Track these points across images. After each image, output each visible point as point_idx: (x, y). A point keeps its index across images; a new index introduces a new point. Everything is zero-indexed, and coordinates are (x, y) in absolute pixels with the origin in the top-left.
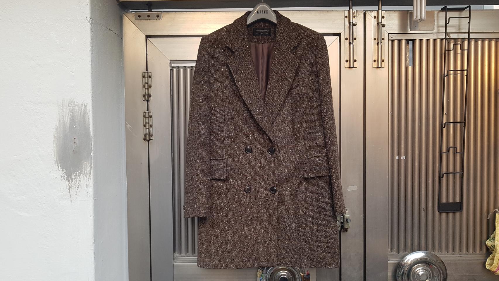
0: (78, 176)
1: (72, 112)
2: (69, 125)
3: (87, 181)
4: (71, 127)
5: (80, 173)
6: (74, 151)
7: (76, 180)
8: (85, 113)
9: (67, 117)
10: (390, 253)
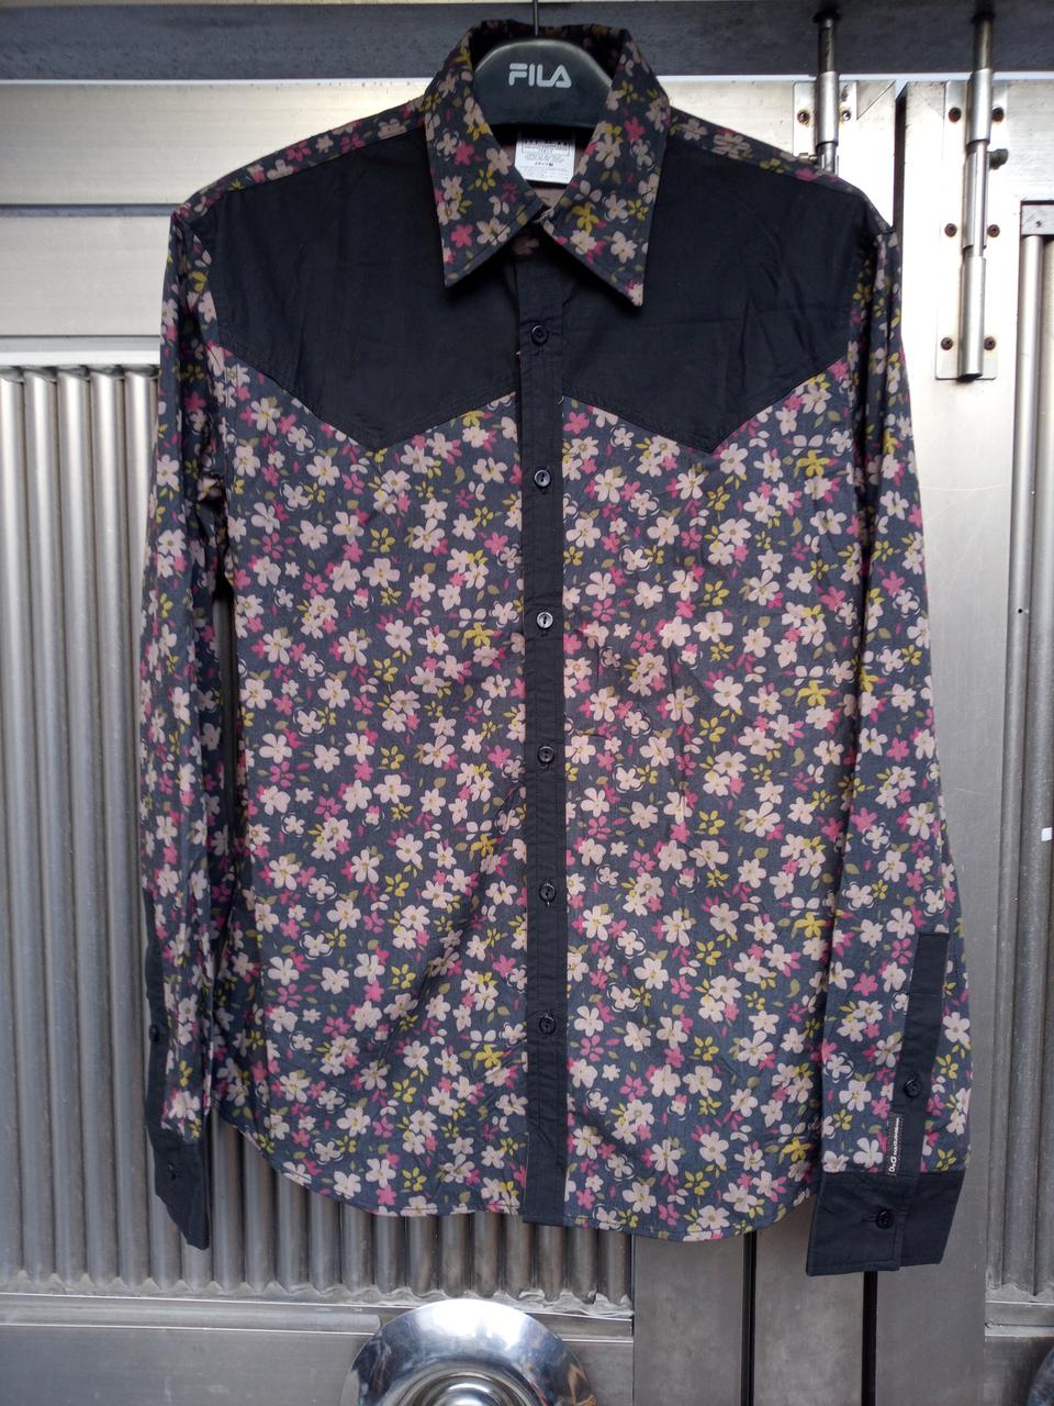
10: (994, 1292)
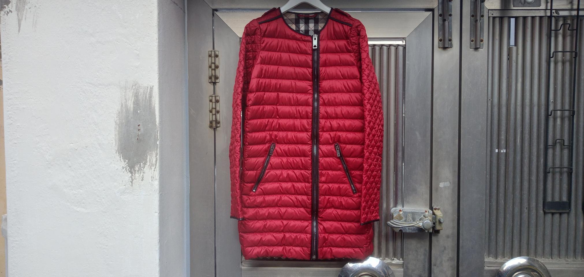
0: (143, 167)
1: (136, 95)
2: (132, 110)
3: (153, 173)
4: (135, 111)
5: (145, 164)
6: (138, 139)
7: (140, 172)
8: (151, 97)
9: (130, 101)
10: (487, 259)
